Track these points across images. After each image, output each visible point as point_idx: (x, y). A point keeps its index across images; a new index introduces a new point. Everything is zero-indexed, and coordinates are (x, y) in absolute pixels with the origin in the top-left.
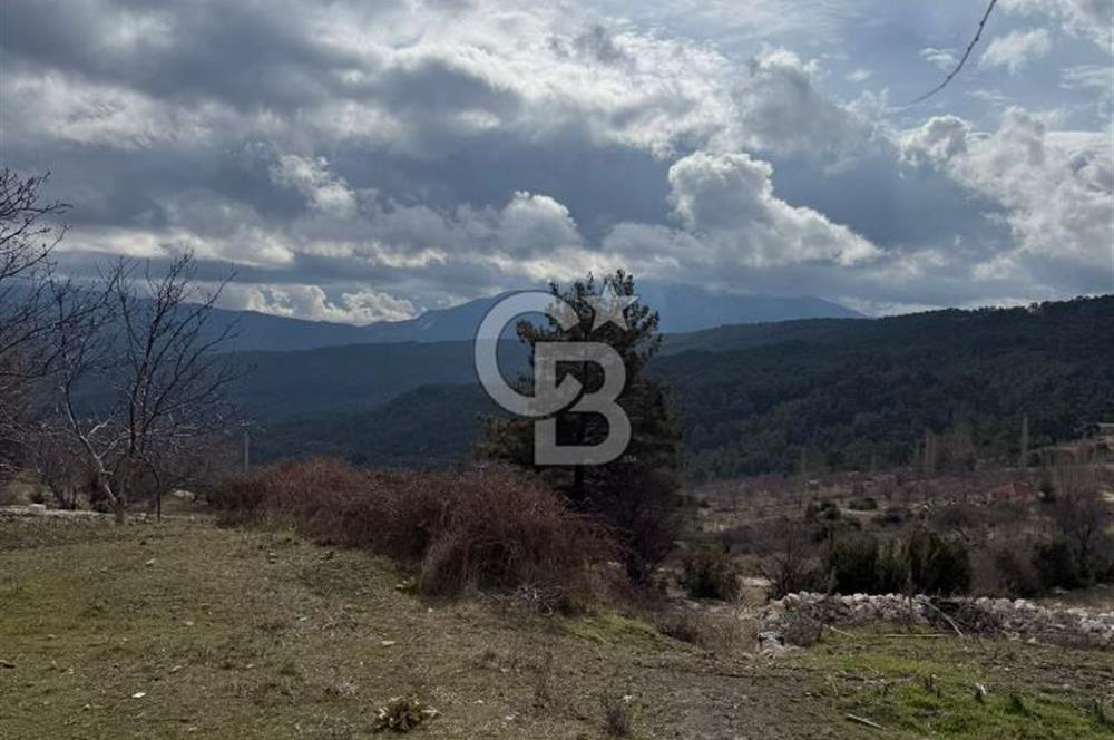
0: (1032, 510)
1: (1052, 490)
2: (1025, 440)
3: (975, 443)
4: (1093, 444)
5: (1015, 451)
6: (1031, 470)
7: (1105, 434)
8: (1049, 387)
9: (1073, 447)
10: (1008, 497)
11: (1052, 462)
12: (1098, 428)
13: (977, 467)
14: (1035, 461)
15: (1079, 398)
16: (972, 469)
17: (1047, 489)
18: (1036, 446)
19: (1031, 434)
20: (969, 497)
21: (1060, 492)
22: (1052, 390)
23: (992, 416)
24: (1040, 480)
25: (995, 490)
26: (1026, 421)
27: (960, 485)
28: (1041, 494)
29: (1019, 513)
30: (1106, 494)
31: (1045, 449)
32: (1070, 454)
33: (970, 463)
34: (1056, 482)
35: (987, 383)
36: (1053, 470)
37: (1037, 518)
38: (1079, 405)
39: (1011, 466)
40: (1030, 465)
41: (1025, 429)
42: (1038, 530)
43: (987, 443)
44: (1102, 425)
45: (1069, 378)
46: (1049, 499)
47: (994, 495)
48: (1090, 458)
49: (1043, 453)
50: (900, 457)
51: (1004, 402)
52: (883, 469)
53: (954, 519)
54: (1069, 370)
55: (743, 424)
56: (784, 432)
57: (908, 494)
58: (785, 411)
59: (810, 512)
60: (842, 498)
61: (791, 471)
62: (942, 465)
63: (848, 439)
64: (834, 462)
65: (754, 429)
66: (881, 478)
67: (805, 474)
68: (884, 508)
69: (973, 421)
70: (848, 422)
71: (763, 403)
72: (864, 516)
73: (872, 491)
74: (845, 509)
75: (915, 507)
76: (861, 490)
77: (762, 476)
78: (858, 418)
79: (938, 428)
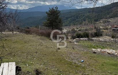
2: (93, 22)
4: (100, 22)
8: (96, 16)
9: (98, 22)
12: (100, 20)
14: (94, 24)
20: (87, 28)
21: (96, 27)
24: (94, 26)
25: (90, 27)
26: (93, 20)
27: (87, 26)
29: (92, 29)
31: (95, 22)
33: (88, 24)
36: (96, 25)
38: (98, 18)
39: (92, 24)
42: (94, 31)
43: (89, 22)
46: (95, 28)
50: (81, 24)
51: (91, 18)
52: (79, 25)
53: (86, 30)
54: (98, 14)
55: (65, 21)
56: (69, 22)
57: (81, 28)
58: (69, 19)
59: (72, 30)
60: (75, 28)
61: (70, 25)
62: (85, 24)
63: (76, 22)
64: (74, 24)
65: (66, 21)
66: (79, 26)
67: (71, 26)
68: (79, 29)
69: (88, 20)
70: (76, 20)
71: (67, 18)
72: (77, 30)
73: (78, 28)
74: (75, 29)
75: (82, 29)
76: (77, 27)
77: (67, 26)
78: (77, 20)
79: (85, 21)
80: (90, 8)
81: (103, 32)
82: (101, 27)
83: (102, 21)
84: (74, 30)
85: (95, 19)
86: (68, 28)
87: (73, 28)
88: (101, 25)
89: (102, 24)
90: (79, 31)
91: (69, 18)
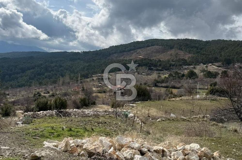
0: (80, 92)
1: (84, 88)
2: (79, 78)
3: (70, 79)
4: (91, 79)
5: (77, 81)
6: (80, 84)
7: (93, 77)
8: (84, 68)
9: (88, 80)
10: (76, 90)
11: (84, 83)
12: (92, 76)
13: (70, 84)
14: (81, 83)
15: (89, 70)
16: (69, 84)
17: (83, 88)
18: (81, 80)
19: (80, 77)
20: (68, 90)
21: (85, 88)
22: (85, 68)
23: (73, 74)
24: (82, 86)
25: (73, 88)
26: (79, 74)
27: (67, 87)
28: (82, 89)
29: (78, 93)
30: (94, 88)
31: (83, 80)
32: (87, 81)
33: (69, 83)
34: (85, 86)
35: (72, 67)
36: (84, 84)
37: (81, 93)
38: (89, 72)
39: (77, 84)
40: (80, 83)
41: (79, 76)
42: (81, 96)
43: (72, 79)
44: (93, 75)
45: (87, 66)
46: (83, 90)
47: (73, 89)
48: (91, 81)
49: (83, 81)
50: (55, 82)
51: (76, 71)
52: (51, 85)
53: (65, 94)
54: (87, 65)
55: (19, 75)
56: (28, 77)
57: (56, 90)
58: (29, 72)
59: (35, 95)
60: (42, 91)
61: (30, 86)
62: (63, 84)
63: (44, 79)
64: (40, 84)
65: (22, 77)
66: (51, 87)
67: (33, 87)
68: (51, 93)
69: (70, 75)
70: (44, 75)
71: (23, 70)
72: (47, 95)
73: (49, 90)
74: (42, 94)
75: (58, 93)
76: (46, 90)
77: (23, 87)
78: (46, 74)
79: (63, 76)
80: (72, 52)
81: (97, 97)
82: (94, 89)
83: (96, 78)
84: (40, 95)
85: (83, 73)
86: (26, 91)
87: (38, 90)
88: (94, 84)
89: (96, 83)
90: (50, 96)
91: (29, 69)
